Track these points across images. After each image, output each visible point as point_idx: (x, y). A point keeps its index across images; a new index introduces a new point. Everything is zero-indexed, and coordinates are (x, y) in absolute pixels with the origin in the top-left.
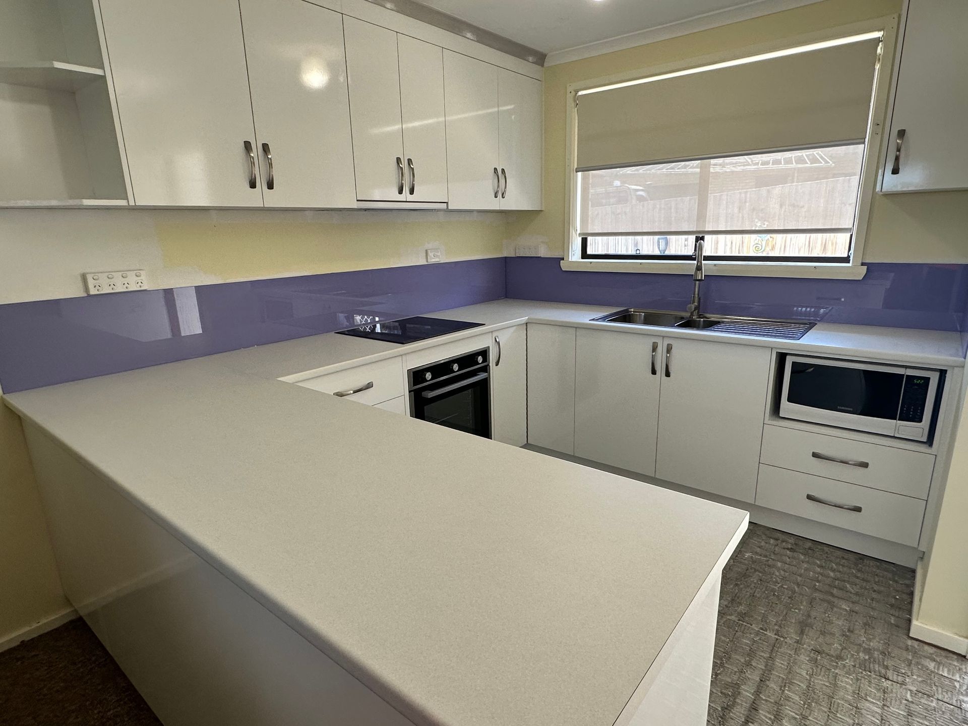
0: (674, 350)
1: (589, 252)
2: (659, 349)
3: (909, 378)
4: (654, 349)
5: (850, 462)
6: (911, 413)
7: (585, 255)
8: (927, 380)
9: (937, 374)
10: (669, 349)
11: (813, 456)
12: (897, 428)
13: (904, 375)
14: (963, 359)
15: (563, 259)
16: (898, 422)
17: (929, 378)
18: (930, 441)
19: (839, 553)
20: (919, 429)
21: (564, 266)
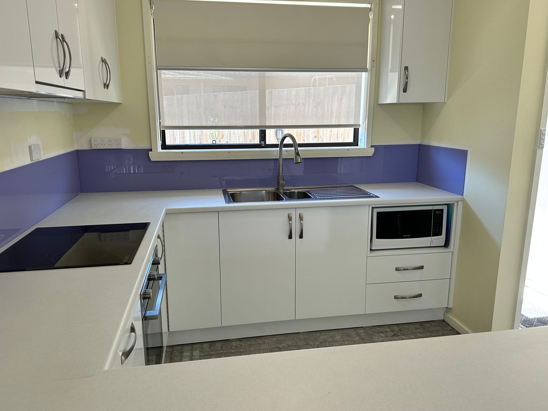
0: (304, 218)
1: (168, 143)
2: (293, 219)
3: (435, 210)
4: (290, 219)
5: (409, 269)
6: (437, 231)
7: (164, 146)
8: (442, 210)
9: (446, 206)
10: (301, 218)
11: (396, 270)
12: (432, 241)
13: (432, 210)
14: (463, 197)
15: (151, 150)
16: (432, 237)
17: (443, 209)
18: (447, 244)
19: (412, 327)
20: (440, 240)
21: (153, 156)
